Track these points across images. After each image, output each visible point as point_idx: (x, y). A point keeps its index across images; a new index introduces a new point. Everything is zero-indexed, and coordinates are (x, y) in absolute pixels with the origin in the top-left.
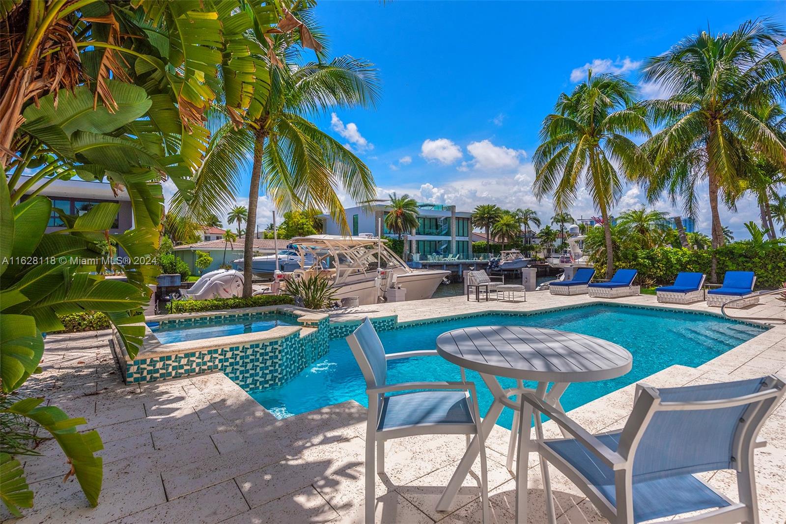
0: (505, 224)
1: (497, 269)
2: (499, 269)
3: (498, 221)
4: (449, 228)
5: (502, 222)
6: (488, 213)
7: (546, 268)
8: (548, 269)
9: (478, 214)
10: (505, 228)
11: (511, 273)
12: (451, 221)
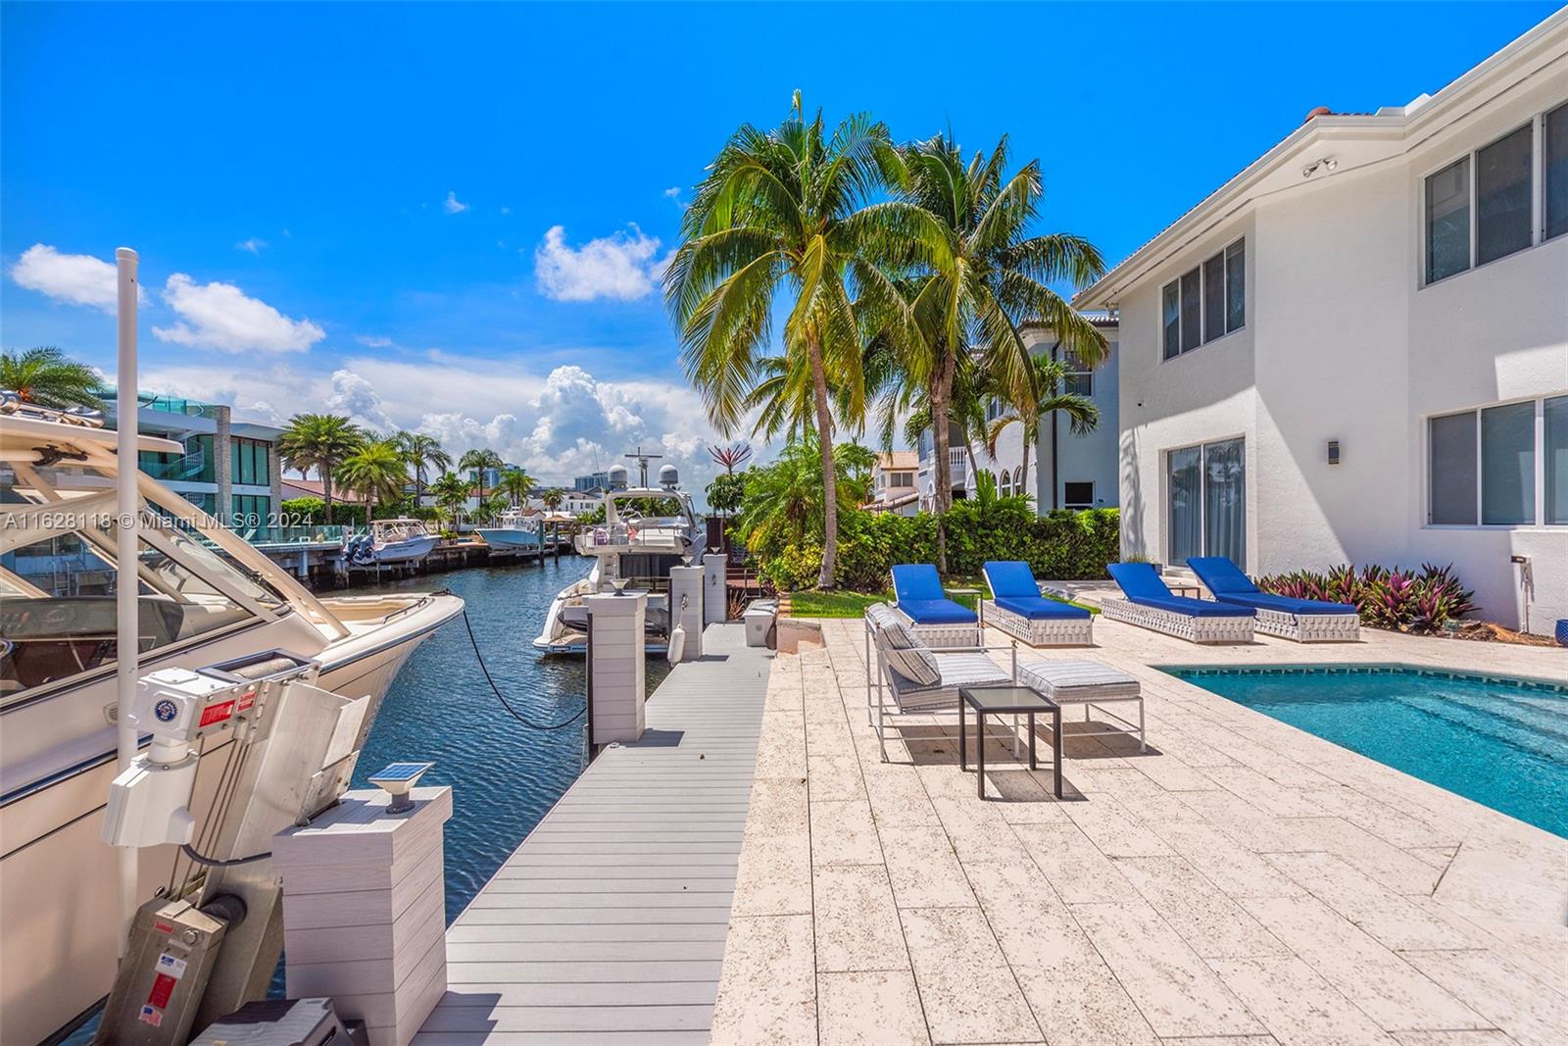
0: (375, 462)
1: (366, 561)
2: (372, 560)
3: (357, 454)
4: (209, 462)
5: (366, 455)
6: (328, 433)
7: (460, 553)
8: (465, 555)
9: (298, 433)
10: (375, 470)
11: (399, 567)
12: (216, 444)
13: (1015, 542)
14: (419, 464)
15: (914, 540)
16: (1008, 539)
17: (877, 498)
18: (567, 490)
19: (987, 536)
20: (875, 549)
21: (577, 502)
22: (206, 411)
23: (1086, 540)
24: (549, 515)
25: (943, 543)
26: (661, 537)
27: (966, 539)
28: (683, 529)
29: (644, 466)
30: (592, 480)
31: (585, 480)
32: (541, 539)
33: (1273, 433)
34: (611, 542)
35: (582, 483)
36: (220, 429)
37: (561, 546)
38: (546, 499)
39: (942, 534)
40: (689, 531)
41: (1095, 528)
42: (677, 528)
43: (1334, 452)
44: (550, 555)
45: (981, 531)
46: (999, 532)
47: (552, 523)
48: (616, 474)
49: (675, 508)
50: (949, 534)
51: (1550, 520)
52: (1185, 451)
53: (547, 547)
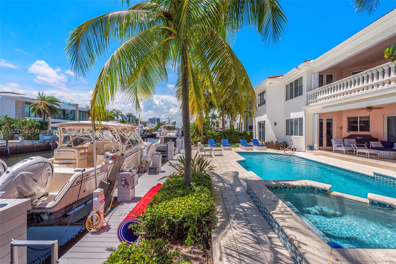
0: (109, 116)
4: (74, 116)
12: (75, 112)
13: (236, 137)
14: (117, 117)
15: (218, 136)
16: (235, 136)
17: (219, 126)
18: (148, 122)
19: (231, 135)
20: (210, 137)
21: (150, 125)
22: (74, 105)
23: (248, 136)
24: (144, 128)
25: (223, 136)
26: (172, 134)
27: (227, 136)
28: (177, 133)
29: (169, 120)
30: (153, 119)
31: (151, 119)
32: (144, 134)
33: (268, 120)
34: (162, 135)
35: (150, 120)
36: (76, 109)
37: (148, 135)
38: (143, 124)
39: (223, 135)
40: (178, 133)
41: (250, 134)
42: (175, 132)
43: (275, 124)
44: (146, 138)
45: (230, 134)
46: (233, 135)
47: (145, 130)
48: (164, 122)
49: (174, 129)
50: (224, 135)
51: (295, 135)
52: (260, 122)
53: (145, 136)
